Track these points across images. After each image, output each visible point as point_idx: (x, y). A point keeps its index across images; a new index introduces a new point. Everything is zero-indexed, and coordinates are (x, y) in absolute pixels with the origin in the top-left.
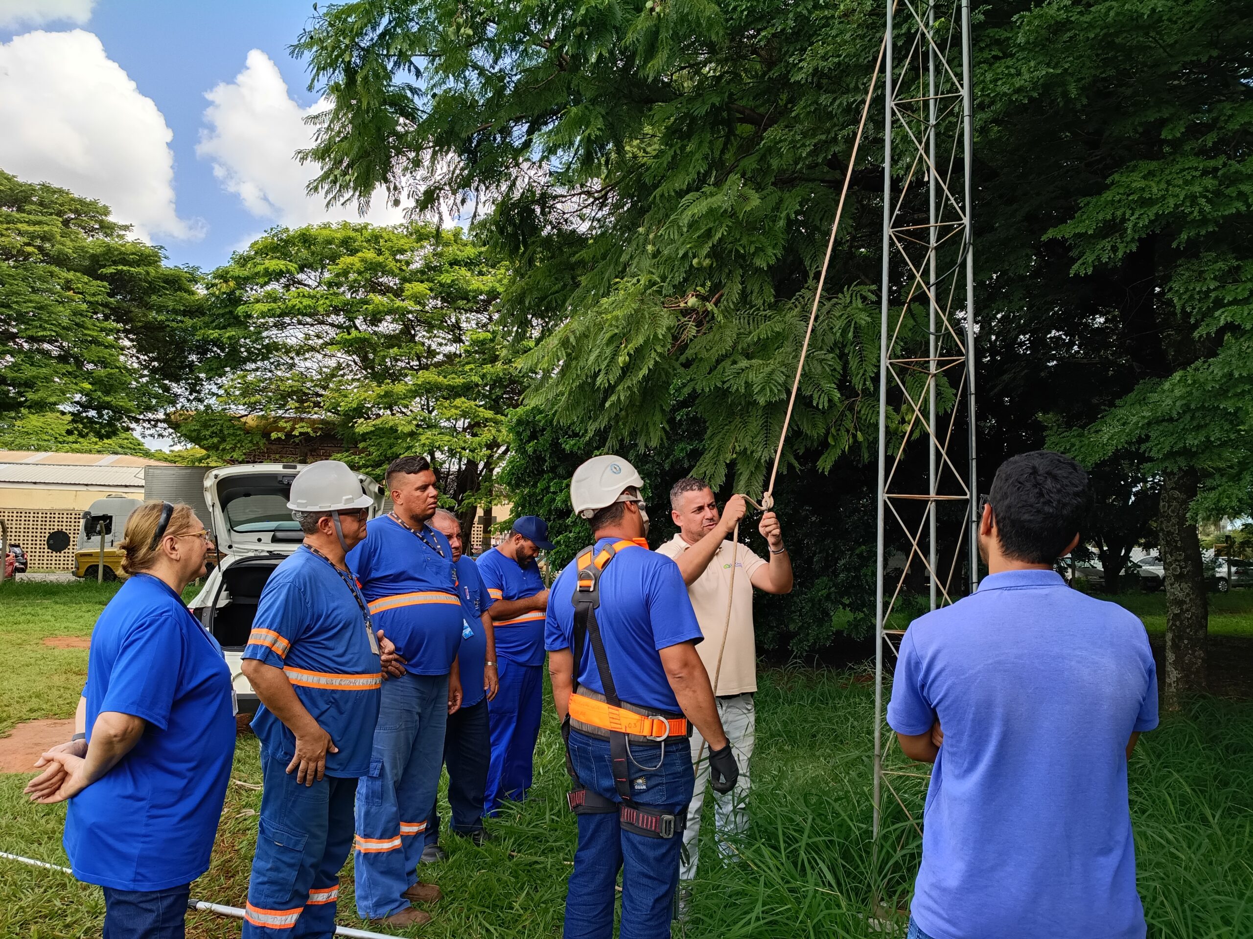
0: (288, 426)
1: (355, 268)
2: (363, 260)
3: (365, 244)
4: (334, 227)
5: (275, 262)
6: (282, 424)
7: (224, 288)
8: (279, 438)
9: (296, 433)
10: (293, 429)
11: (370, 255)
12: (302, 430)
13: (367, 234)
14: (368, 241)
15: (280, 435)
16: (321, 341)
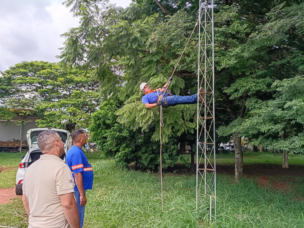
0: (25, 112)
1: (45, 73)
2: (48, 71)
3: (47, 67)
4: (38, 62)
5: (23, 70)
6: (23, 111)
7: (9, 76)
8: (22, 115)
9: (27, 114)
10: (26, 113)
11: (49, 70)
12: (29, 113)
13: (48, 64)
14: (48, 66)
15: (22, 114)
16: (31, 90)
